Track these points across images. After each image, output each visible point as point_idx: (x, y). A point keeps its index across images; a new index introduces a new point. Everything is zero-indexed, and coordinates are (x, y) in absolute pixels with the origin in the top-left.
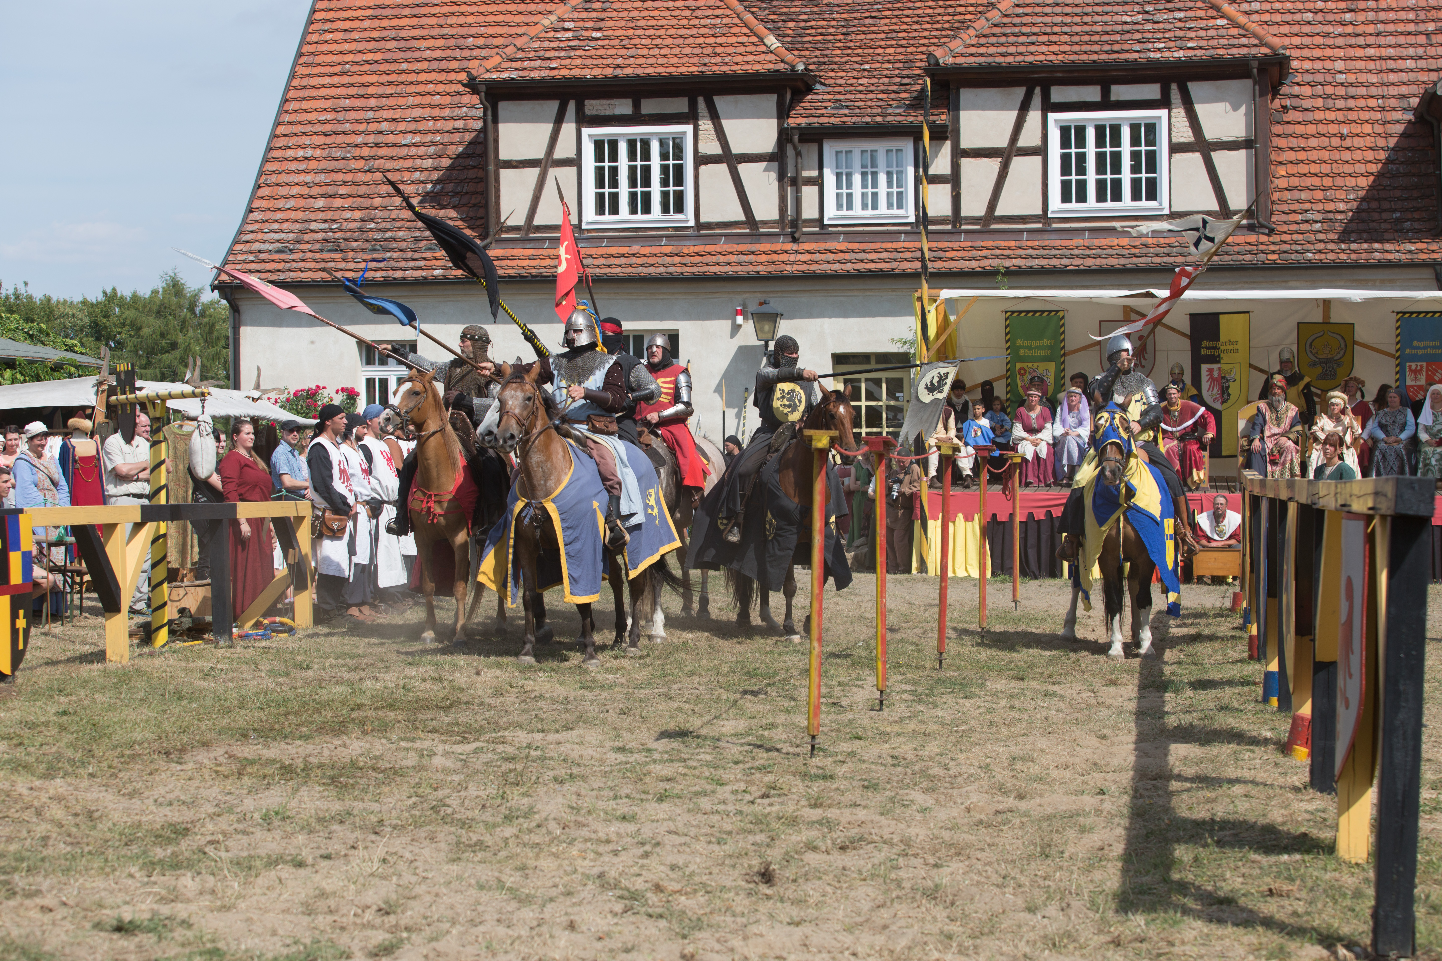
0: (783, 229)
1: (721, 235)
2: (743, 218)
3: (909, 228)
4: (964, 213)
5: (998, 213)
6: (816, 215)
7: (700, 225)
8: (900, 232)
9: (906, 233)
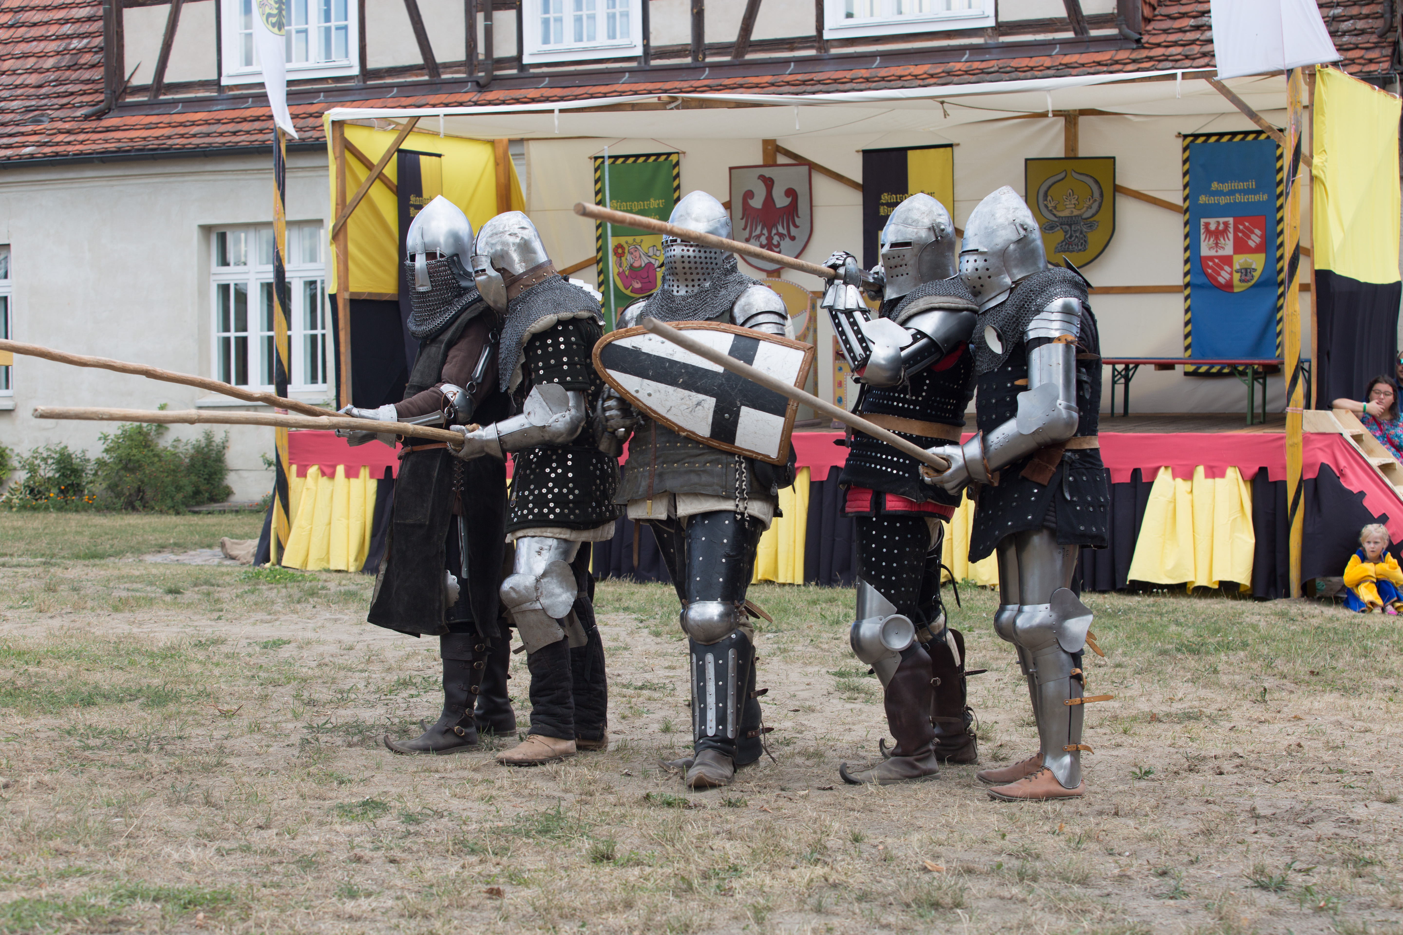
0: (471, 73)
1: (392, 86)
2: (419, 60)
3: (634, 64)
4: (709, 38)
5: (756, 35)
6: (513, 52)
7: (366, 73)
8: (622, 71)
9: (631, 71)
